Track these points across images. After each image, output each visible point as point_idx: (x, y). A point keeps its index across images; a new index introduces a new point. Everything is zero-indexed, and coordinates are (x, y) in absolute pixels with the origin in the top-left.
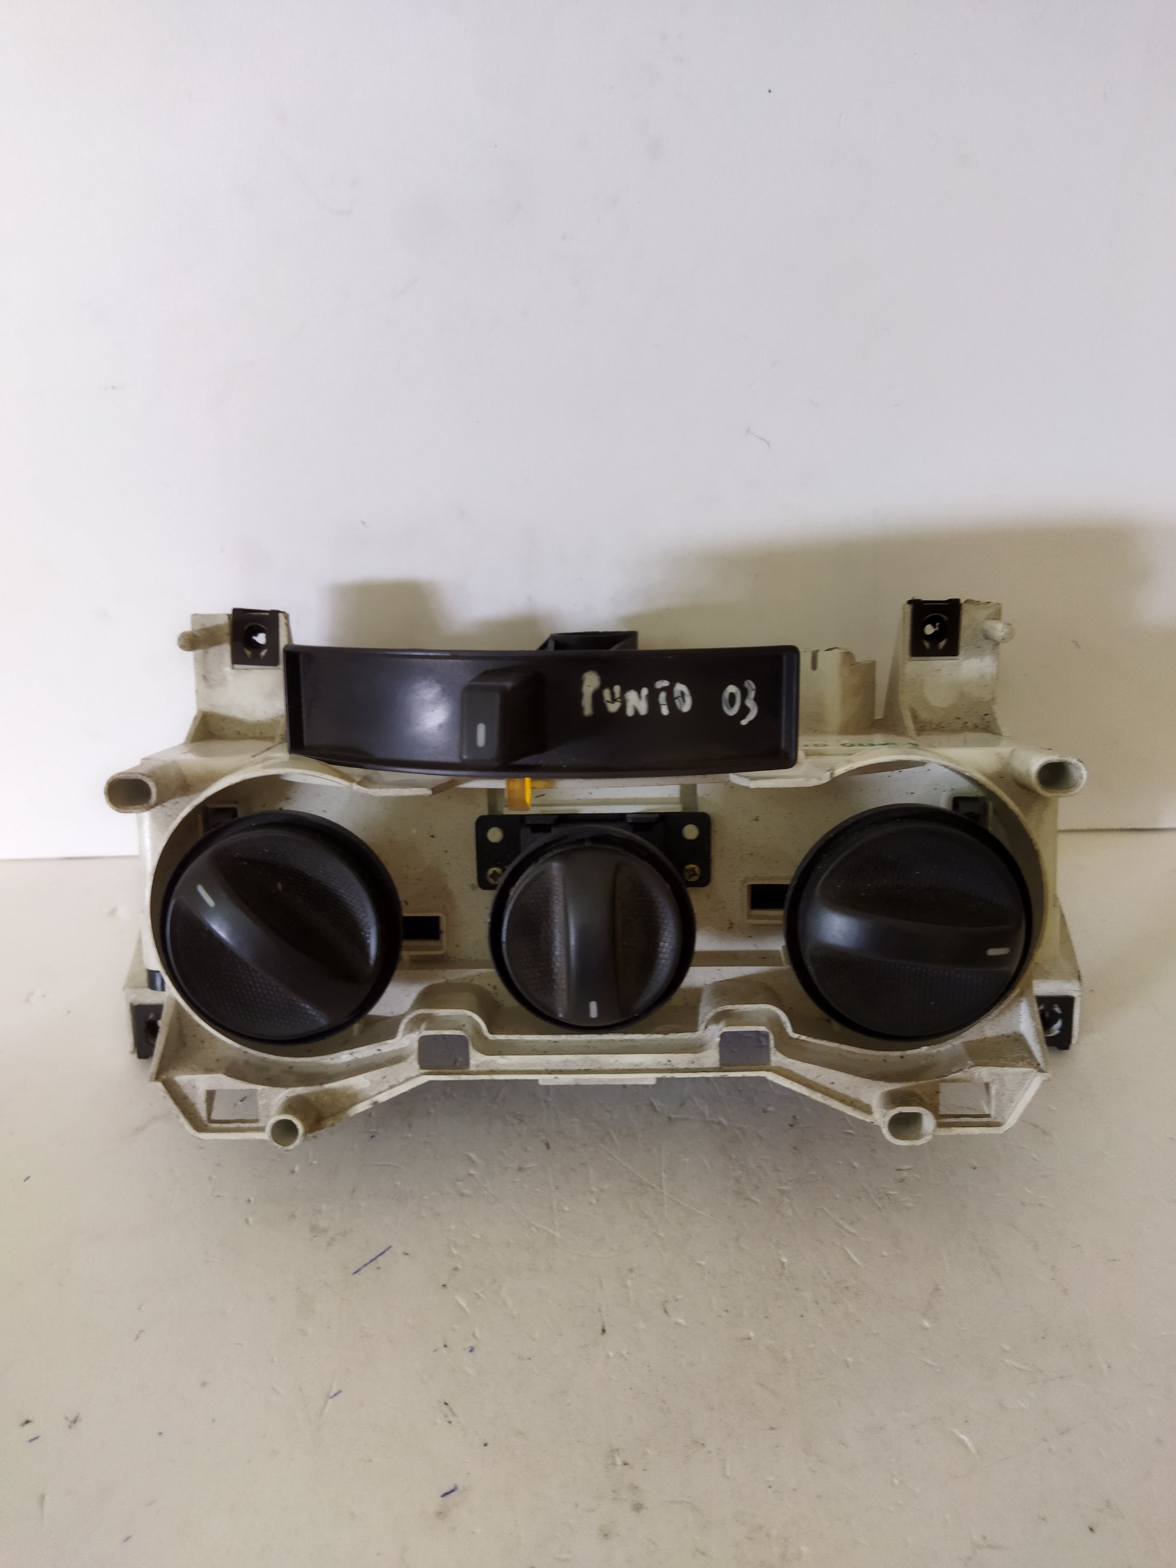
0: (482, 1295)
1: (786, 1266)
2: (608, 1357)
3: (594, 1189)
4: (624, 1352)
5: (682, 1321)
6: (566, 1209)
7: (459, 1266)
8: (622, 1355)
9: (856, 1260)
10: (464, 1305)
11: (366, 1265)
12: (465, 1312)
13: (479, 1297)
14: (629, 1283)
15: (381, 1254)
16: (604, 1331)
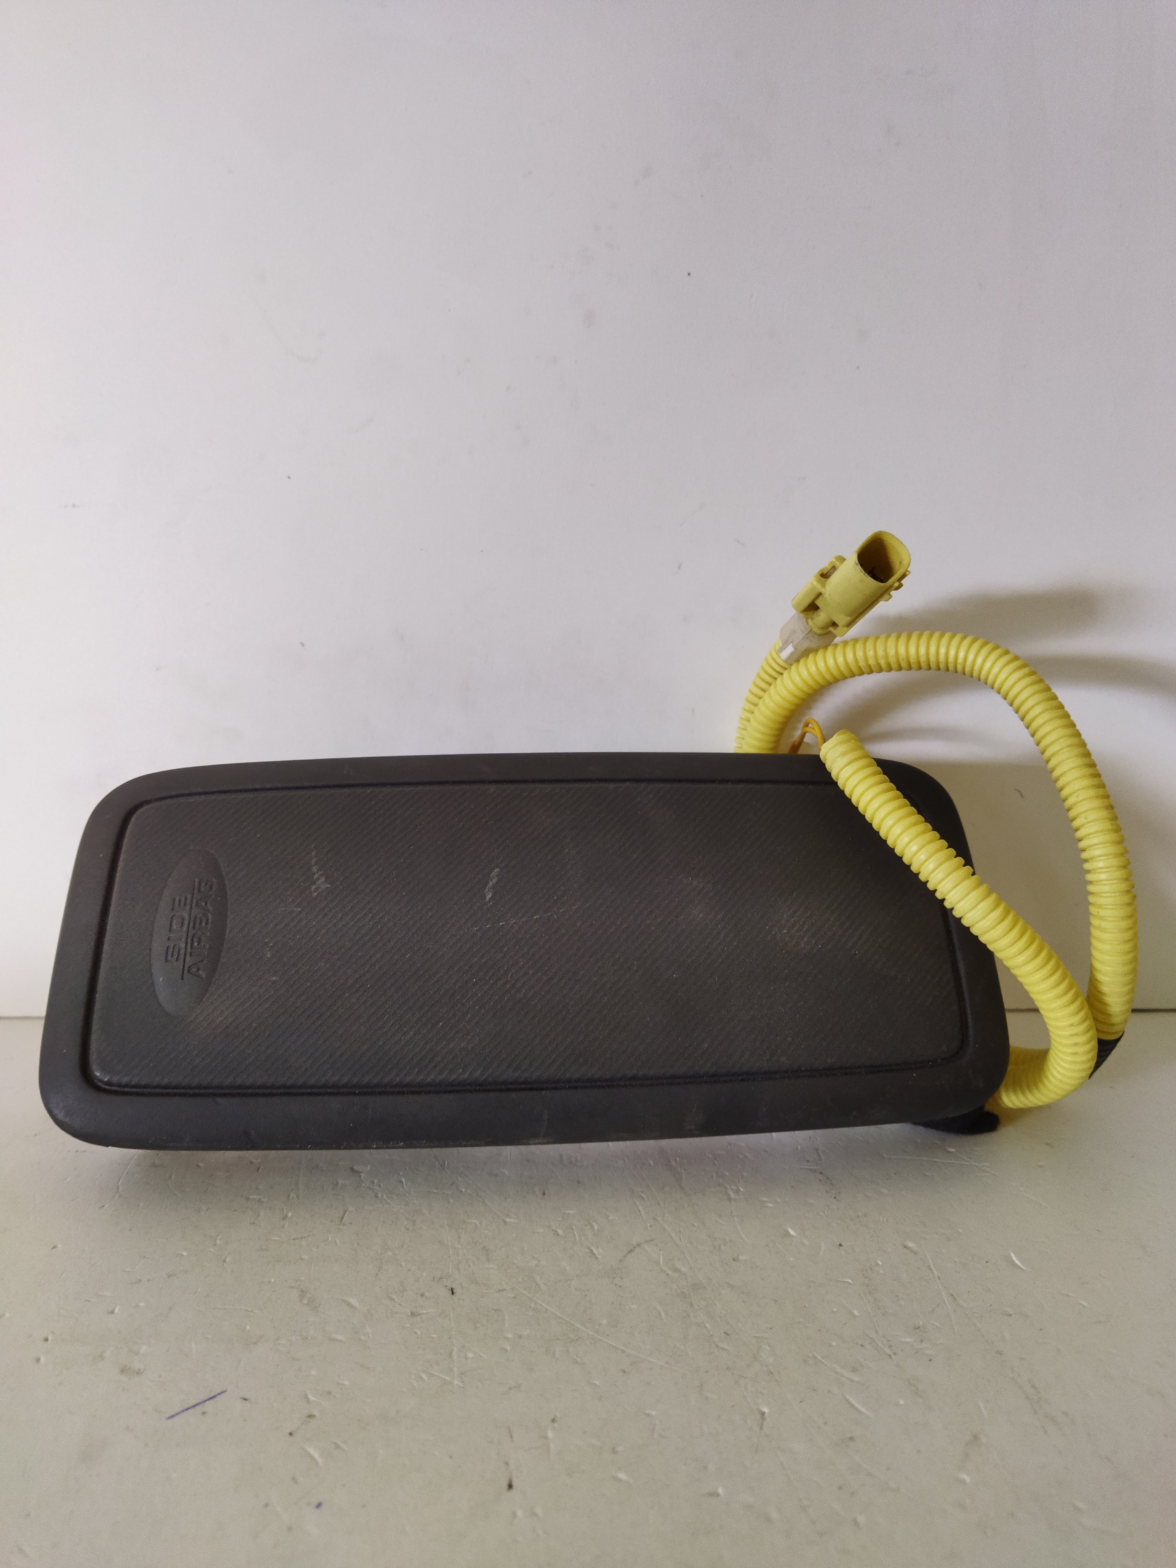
0: (343, 1446)
1: (766, 1415)
2: (514, 1515)
3: (510, 1336)
4: (539, 1511)
5: (622, 1476)
6: (470, 1355)
7: (315, 1413)
8: (535, 1514)
9: (863, 1410)
10: (316, 1455)
11: (188, 1409)
12: (317, 1463)
13: (337, 1446)
14: (550, 1434)
15: (211, 1398)
16: (510, 1486)
